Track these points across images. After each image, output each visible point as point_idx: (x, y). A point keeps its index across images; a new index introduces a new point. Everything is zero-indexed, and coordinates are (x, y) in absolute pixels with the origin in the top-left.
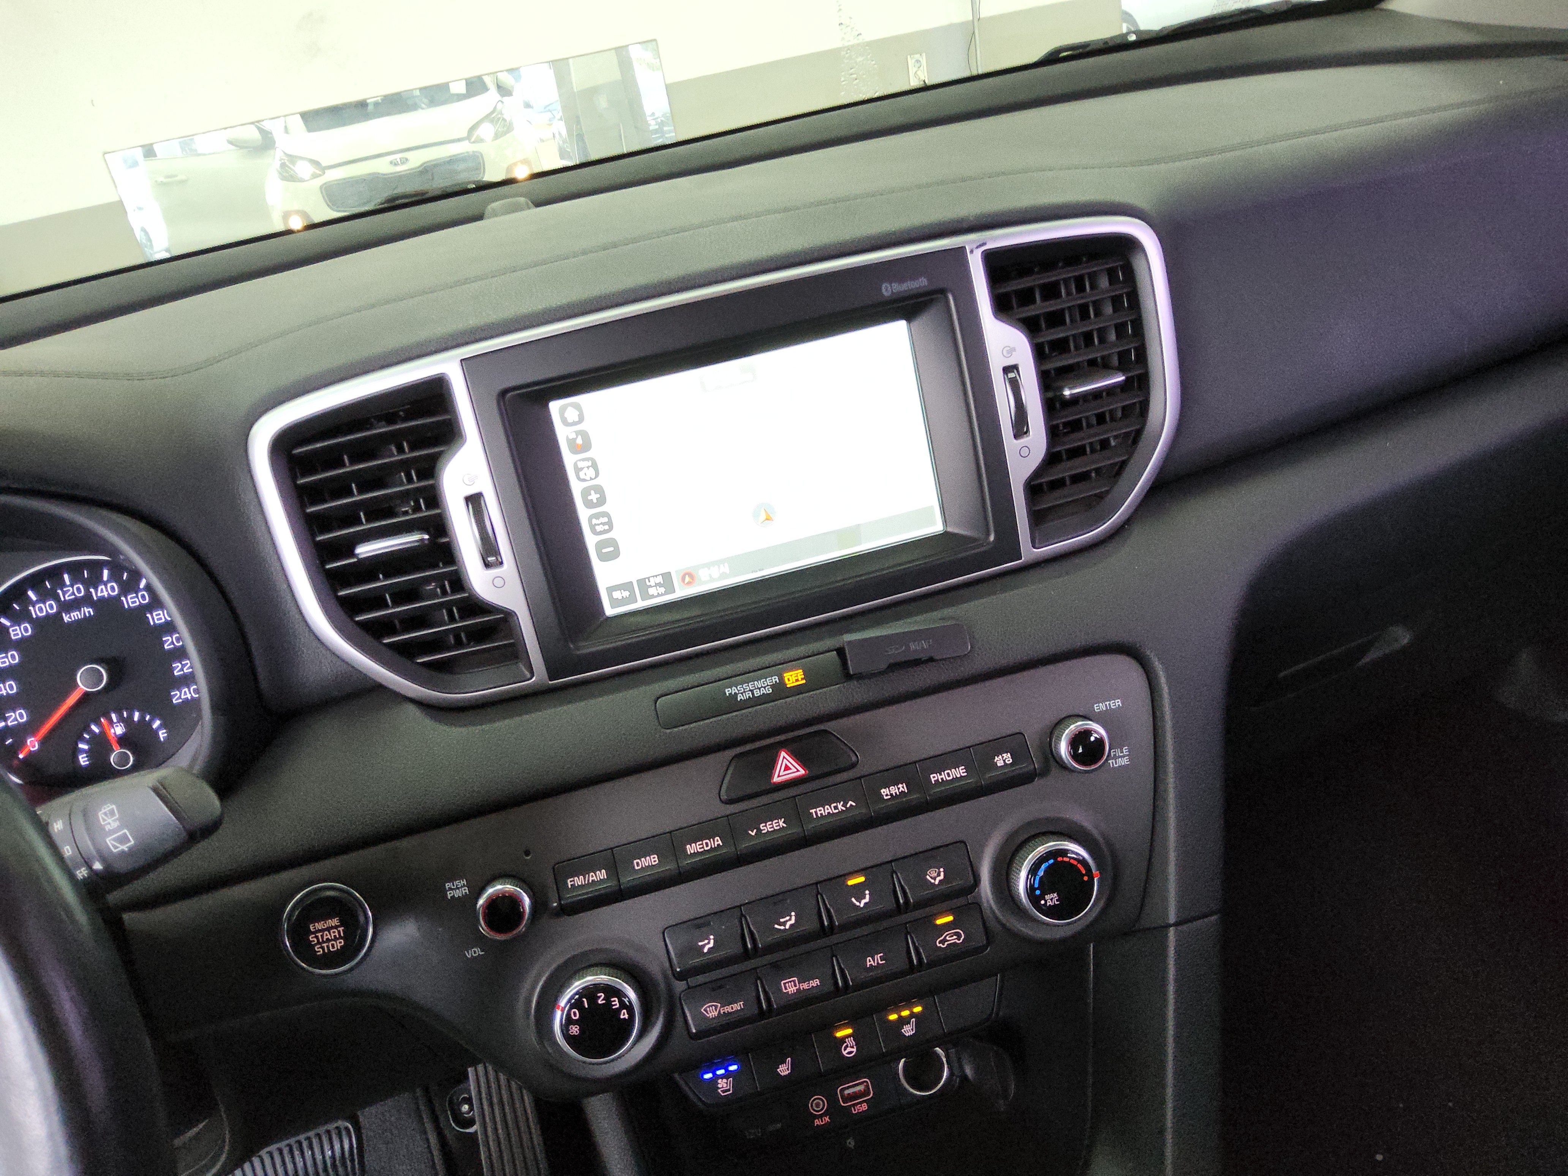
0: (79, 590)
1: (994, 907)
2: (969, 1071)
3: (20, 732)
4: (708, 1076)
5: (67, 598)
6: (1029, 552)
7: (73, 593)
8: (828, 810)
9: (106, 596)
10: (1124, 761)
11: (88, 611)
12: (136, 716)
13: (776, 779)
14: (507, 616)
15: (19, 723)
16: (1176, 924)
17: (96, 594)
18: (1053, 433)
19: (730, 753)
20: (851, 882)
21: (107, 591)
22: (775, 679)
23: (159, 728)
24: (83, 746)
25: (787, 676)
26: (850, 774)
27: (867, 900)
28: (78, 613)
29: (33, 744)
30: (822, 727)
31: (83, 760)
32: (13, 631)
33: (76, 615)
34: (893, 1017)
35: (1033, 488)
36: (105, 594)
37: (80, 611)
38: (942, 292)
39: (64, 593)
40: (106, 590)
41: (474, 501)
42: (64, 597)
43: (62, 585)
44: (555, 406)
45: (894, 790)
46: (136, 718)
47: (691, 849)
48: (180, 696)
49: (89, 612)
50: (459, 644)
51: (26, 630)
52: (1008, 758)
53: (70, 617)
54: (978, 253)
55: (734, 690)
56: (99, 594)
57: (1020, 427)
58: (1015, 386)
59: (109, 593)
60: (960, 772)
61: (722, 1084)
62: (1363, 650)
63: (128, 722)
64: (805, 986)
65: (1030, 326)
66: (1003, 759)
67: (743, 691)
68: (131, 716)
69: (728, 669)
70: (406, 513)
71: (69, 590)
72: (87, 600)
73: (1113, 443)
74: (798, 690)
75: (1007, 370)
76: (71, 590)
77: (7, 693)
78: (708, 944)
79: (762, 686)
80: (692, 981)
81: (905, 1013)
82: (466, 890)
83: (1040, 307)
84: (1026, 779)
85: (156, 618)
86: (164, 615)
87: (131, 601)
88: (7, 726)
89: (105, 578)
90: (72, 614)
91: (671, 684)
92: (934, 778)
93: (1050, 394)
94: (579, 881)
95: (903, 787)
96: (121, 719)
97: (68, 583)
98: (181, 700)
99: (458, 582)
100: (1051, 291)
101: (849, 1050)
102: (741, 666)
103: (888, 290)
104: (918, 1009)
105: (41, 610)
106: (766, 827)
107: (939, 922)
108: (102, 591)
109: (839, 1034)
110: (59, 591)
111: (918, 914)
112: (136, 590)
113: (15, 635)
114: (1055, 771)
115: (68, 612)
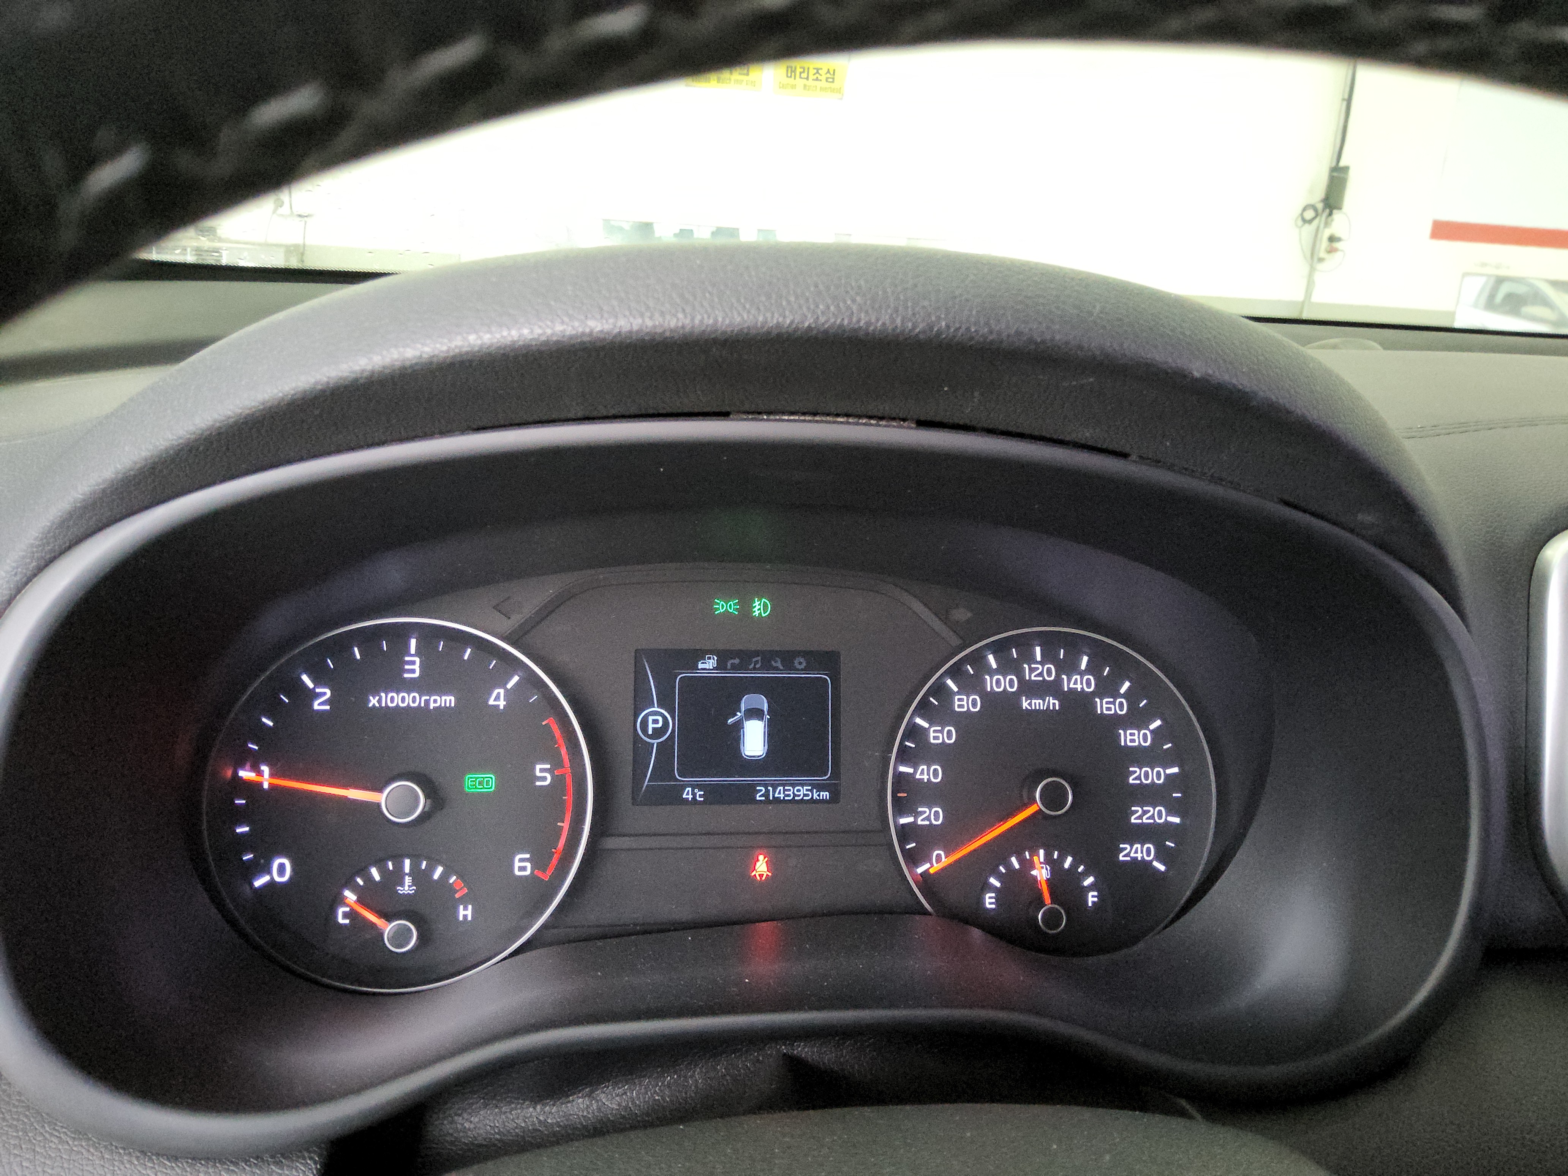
0: (1049, 672)
3: (929, 838)
5: (1033, 678)
7: (1041, 674)
9: (1079, 690)
15: (931, 824)
17: (1068, 684)
21: (1082, 684)
23: (1091, 887)
24: (994, 881)
28: (1041, 701)
29: (939, 861)
31: (989, 901)
32: (959, 700)
33: (1037, 704)
36: (1079, 687)
37: (1044, 701)
39: (1032, 670)
40: (1080, 683)
42: (1030, 677)
43: (1031, 659)
46: (1067, 865)
48: (1130, 852)
49: (1054, 704)
51: (974, 704)
53: (1030, 704)
56: (1072, 686)
59: (1082, 688)
63: (1056, 866)
68: (1062, 859)
71: (1038, 668)
72: (1056, 688)
76: (1040, 670)
77: (929, 780)
85: (1129, 737)
86: (1139, 738)
87: (1105, 706)
88: (915, 822)
89: (1082, 667)
90: (1033, 701)
96: (1049, 860)
97: (1039, 658)
98: (1128, 859)
105: (998, 682)
108: (1076, 683)
110: (1026, 666)
112: (1115, 695)
113: (960, 706)
115: (1031, 697)
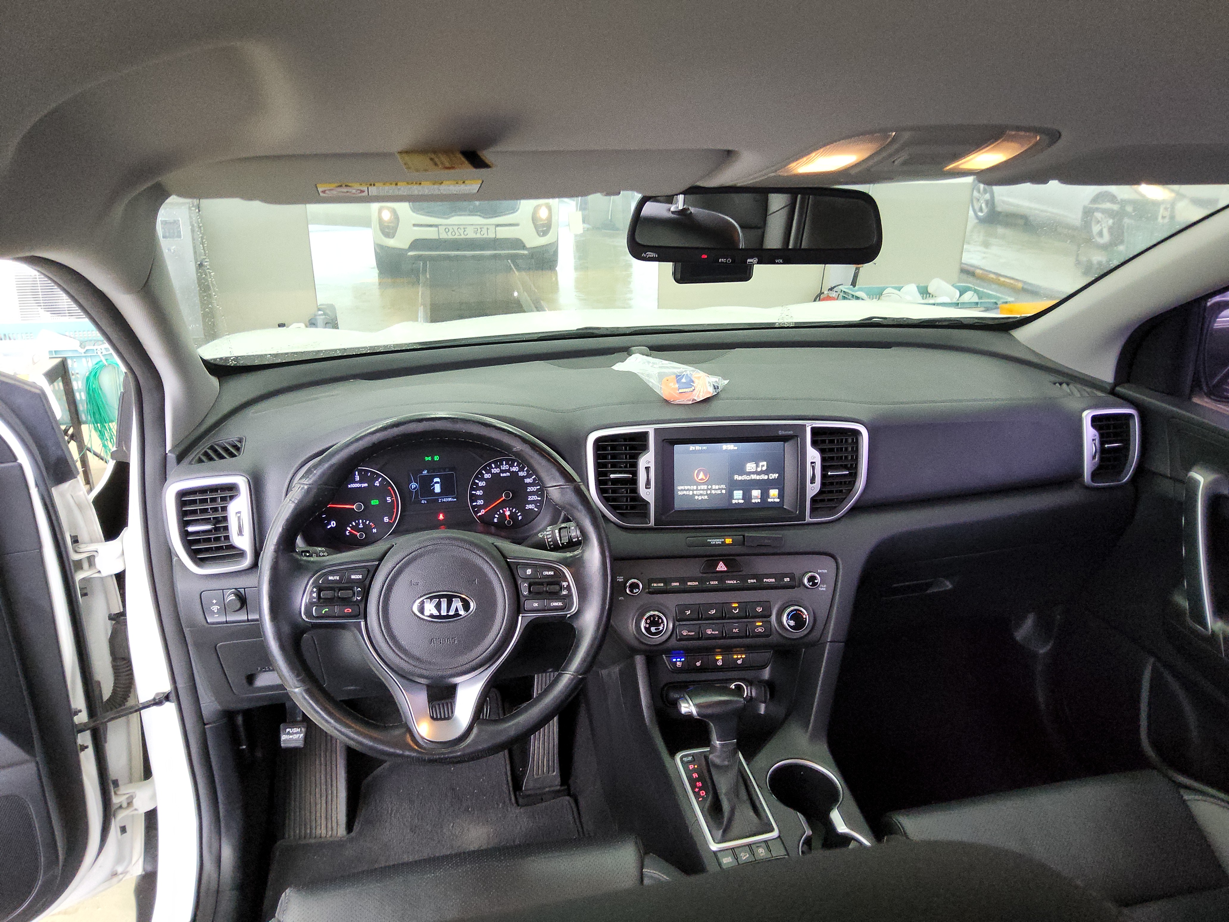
0: (507, 467)
1: (776, 625)
2: (754, 694)
3: (480, 507)
4: (674, 660)
5: (503, 469)
6: (808, 519)
8: (731, 582)
9: (515, 471)
10: (824, 589)
11: (508, 474)
12: (514, 510)
13: (717, 569)
14: (647, 504)
15: (480, 504)
16: (830, 642)
17: (512, 470)
18: (823, 484)
19: (706, 559)
20: (733, 605)
22: (723, 540)
23: (520, 515)
24: (496, 516)
25: (726, 540)
26: (740, 573)
27: (737, 611)
29: (483, 512)
30: (734, 557)
32: (486, 475)
33: (505, 475)
34: (735, 657)
35: (814, 500)
37: (506, 473)
38: (797, 436)
39: (503, 467)
40: (515, 469)
41: (647, 469)
43: (503, 465)
44: (676, 447)
45: (752, 581)
47: (689, 583)
48: (528, 507)
50: (627, 509)
51: (490, 476)
52: (788, 579)
53: (503, 475)
54: (810, 427)
55: (710, 541)
57: (813, 481)
58: (813, 468)
60: (773, 580)
61: (678, 663)
62: (929, 585)
63: (511, 511)
64: (713, 633)
65: (822, 451)
66: (787, 580)
67: (713, 541)
69: (710, 534)
70: (621, 467)
72: (508, 471)
73: (844, 491)
74: (729, 545)
75: (812, 463)
76: (505, 467)
77: (479, 494)
78: (688, 612)
79: (718, 541)
80: (681, 623)
81: (739, 656)
82: (623, 580)
83: (827, 446)
84: (793, 587)
85: (527, 481)
86: (529, 481)
87: (521, 474)
88: (476, 504)
89: (515, 465)
91: (691, 535)
92: (765, 580)
93: (824, 473)
94: (655, 585)
95: (755, 581)
96: (509, 510)
97: (505, 464)
99: (635, 490)
100: (831, 442)
101: (720, 663)
102: (716, 534)
103: (781, 433)
104: (744, 656)
105: (495, 470)
106: (712, 583)
107: (757, 624)
109: (717, 658)
110: (501, 466)
111: (752, 620)
113: (486, 477)
114: (802, 587)
115: (503, 473)
